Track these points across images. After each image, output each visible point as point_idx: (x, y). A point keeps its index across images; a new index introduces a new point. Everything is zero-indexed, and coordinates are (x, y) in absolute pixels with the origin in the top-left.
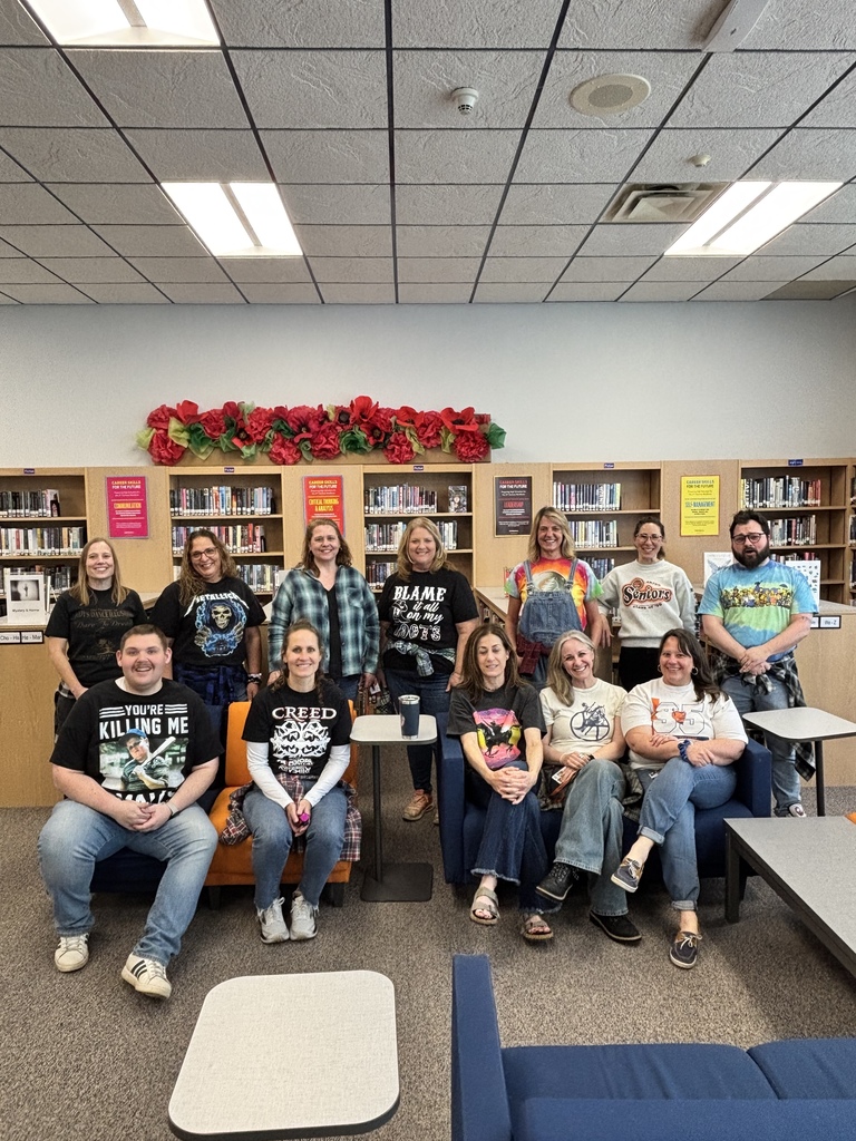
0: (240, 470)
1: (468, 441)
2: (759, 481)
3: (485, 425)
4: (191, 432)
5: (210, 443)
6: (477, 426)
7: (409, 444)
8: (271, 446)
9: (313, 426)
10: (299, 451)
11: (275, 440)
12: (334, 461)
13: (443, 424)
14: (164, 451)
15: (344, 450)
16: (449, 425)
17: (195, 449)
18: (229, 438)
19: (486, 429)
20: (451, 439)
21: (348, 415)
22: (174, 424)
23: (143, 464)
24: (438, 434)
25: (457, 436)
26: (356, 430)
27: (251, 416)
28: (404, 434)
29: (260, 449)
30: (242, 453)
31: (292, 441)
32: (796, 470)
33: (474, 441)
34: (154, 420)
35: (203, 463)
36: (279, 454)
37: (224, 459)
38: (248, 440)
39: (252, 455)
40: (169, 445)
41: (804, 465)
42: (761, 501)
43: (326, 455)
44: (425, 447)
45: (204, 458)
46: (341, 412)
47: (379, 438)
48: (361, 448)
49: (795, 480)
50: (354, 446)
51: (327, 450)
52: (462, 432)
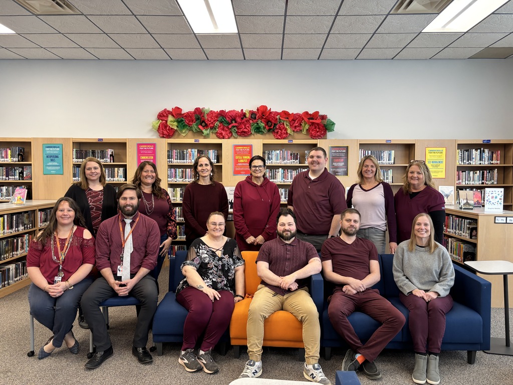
0: (202, 141)
1: (315, 128)
2: (467, 151)
3: (324, 120)
4: (178, 122)
5: (188, 127)
6: (321, 120)
7: (286, 130)
8: (217, 129)
9: (238, 120)
10: (231, 132)
11: (219, 127)
12: (249, 137)
13: (303, 119)
14: (165, 131)
15: (253, 132)
16: (306, 120)
17: (180, 130)
18: (197, 125)
19: (325, 122)
20: (307, 127)
21: (256, 115)
22: (170, 118)
23: (154, 137)
24: (301, 125)
25: (310, 125)
26: (259, 122)
27: (208, 114)
28: (283, 124)
29: (211, 131)
30: (203, 133)
31: (228, 128)
32: (487, 145)
33: (319, 128)
34: (160, 116)
35: (184, 137)
36: (221, 134)
37: (194, 135)
38: (206, 126)
39: (208, 134)
40: (168, 128)
41: (491, 142)
42: (468, 161)
43: (245, 134)
44: (294, 131)
45: (184, 135)
46: (252, 113)
47: (271, 126)
48: (261, 131)
49: (486, 151)
50: (258, 130)
51: (245, 132)
52: (313, 124)
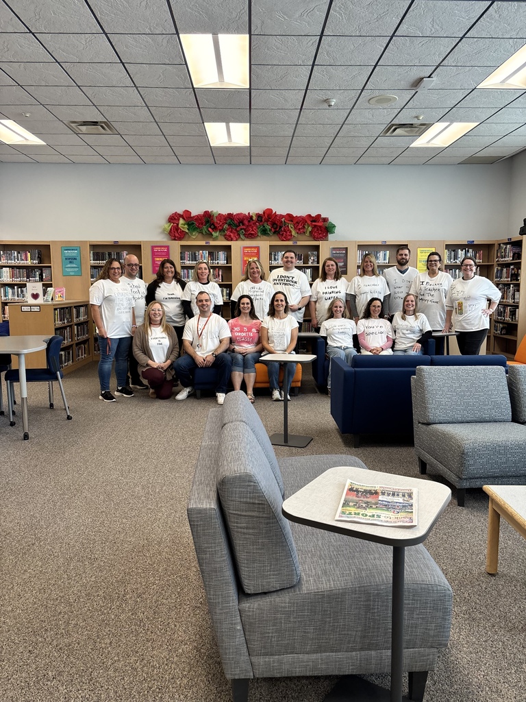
0: (212, 243)
1: (318, 230)
2: (454, 251)
4: (189, 225)
5: (198, 230)
6: (322, 223)
7: (291, 232)
8: (226, 232)
9: (246, 222)
10: (239, 235)
11: (228, 229)
12: (256, 239)
13: (306, 222)
14: (175, 234)
15: (260, 234)
16: (309, 222)
17: (190, 233)
18: (206, 228)
19: (327, 224)
20: (310, 229)
21: (262, 217)
22: (181, 221)
23: (165, 240)
24: (304, 227)
25: (313, 228)
26: (265, 225)
27: (217, 217)
28: (288, 226)
29: (220, 234)
30: (213, 235)
31: (236, 230)
32: (471, 245)
33: (321, 230)
34: (172, 219)
35: (194, 240)
36: (230, 236)
37: (204, 238)
38: (215, 229)
39: (217, 236)
40: (179, 231)
41: (475, 243)
42: (454, 260)
43: (251, 236)
44: (298, 233)
45: (194, 237)
46: (258, 216)
47: (276, 228)
48: (267, 233)
49: (471, 250)
50: (264, 232)
51: (252, 234)
52: (315, 226)
